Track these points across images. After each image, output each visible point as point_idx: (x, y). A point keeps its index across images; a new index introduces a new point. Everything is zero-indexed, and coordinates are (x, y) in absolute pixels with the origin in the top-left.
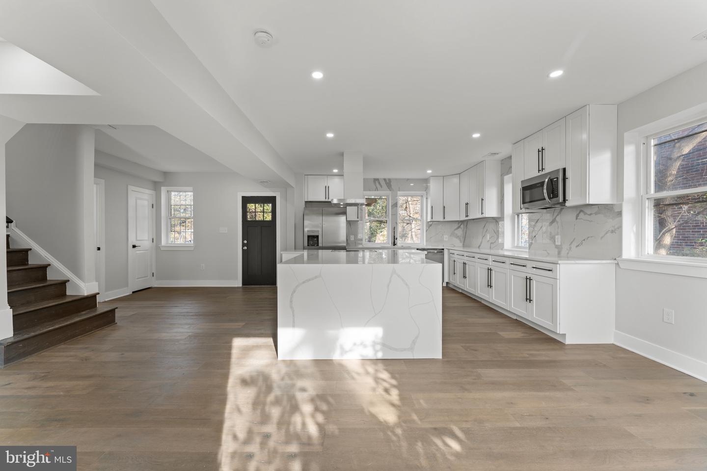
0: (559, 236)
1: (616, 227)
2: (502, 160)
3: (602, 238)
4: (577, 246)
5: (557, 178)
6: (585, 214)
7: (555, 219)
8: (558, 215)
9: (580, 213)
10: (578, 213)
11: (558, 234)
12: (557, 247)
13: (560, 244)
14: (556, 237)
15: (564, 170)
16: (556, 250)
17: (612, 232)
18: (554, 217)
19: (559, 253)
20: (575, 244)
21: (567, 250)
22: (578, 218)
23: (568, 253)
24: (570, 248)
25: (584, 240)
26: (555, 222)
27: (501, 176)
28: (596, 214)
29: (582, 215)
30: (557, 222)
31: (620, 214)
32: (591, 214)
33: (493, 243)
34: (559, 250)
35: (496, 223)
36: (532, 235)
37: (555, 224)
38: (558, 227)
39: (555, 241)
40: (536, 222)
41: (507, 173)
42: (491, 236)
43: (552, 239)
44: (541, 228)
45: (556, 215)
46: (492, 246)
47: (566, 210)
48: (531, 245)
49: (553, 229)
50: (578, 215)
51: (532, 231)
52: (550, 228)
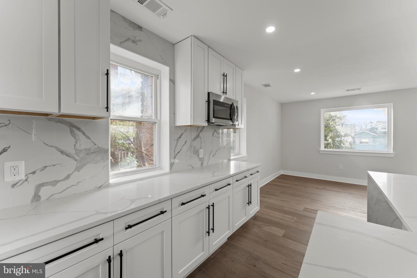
0: (202, 151)
3: (224, 148)
4: (213, 156)
5: (237, 107)
6: (217, 133)
7: (199, 134)
8: (201, 131)
11: (201, 148)
13: (202, 157)
14: (200, 150)
15: (238, 102)
16: (200, 163)
18: (197, 134)
19: (202, 165)
20: (211, 155)
21: (207, 160)
23: (208, 163)
24: (209, 158)
25: (216, 151)
30: (201, 138)
32: (220, 134)
33: (54, 183)
34: (202, 160)
35: (72, 132)
36: (175, 152)
37: (198, 139)
38: (201, 142)
39: (199, 155)
40: (180, 137)
41: (121, 43)
42: (42, 166)
43: (197, 153)
44: (186, 143)
45: (199, 131)
46: (44, 192)
48: (174, 162)
49: (197, 143)
50: (213, 133)
51: (175, 147)
52: (194, 143)
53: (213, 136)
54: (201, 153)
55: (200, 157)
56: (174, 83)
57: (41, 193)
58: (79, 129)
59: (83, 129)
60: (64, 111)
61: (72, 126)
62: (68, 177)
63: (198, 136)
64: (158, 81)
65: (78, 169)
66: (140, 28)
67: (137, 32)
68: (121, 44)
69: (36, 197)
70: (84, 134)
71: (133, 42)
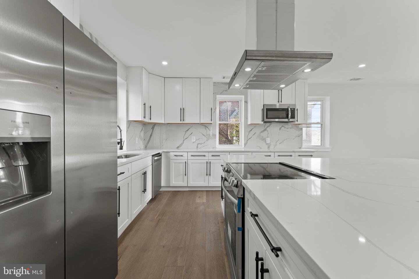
0: (269, 139)
1: (300, 134)
2: (216, 83)
3: (294, 139)
4: (280, 143)
5: (294, 109)
6: (285, 128)
7: (266, 129)
8: (268, 127)
9: (282, 127)
10: (280, 127)
11: (268, 137)
12: (267, 144)
13: (269, 142)
14: (267, 138)
15: (296, 105)
16: (267, 146)
17: (298, 136)
18: (265, 128)
20: (278, 143)
21: (274, 145)
23: (275, 147)
24: (276, 145)
25: (284, 140)
26: (266, 131)
27: (214, 94)
28: (291, 128)
29: (283, 128)
30: (268, 131)
32: (288, 128)
33: (201, 144)
34: (269, 146)
35: (205, 128)
36: (247, 137)
37: (266, 132)
38: (268, 134)
39: (266, 141)
40: (251, 130)
42: (199, 138)
43: (264, 140)
44: (255, 133)
47: (273, 125)
48: (246, 144)
49: (264, 134)
50: (281, 128)
51: (248, 136)
52: (262, 134)
53: (280, 130)
54: (268, 140)
55: (267, 142)
56: (247, 103)
57: (198, 146)
58: (207, 127)
59: (208, 127)
60: (201, 122)
61: (206, 126)
62: (204, 143)
63: (265, 130)
64: (241, 103)
65: (207, 140)
68: (221, 94)
69: (197, 147)
70: (208, 129)
71: (226, 91)
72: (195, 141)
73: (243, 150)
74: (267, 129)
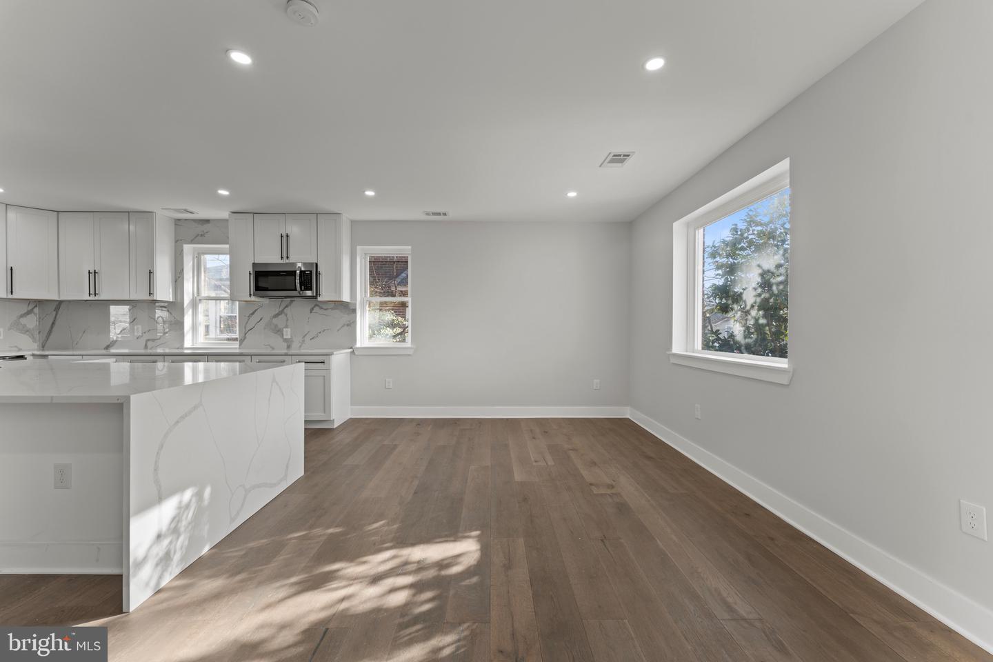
0: (289, 330)
1: (350, 322)
2: (179, 220)
3: (338, 330)
4: (311, 339)
5: (311, 272)
6: (321, 308)
7: (283, 310)
8: (287, 307)
9: (314, 307)
11: (287, 327)
12: (285, 340)
13: (290, 337)
14: (284, 329)
15: (317, 265)
16: (285, 345)
17: (348, 325)
18: (280, 309)
19: (289, 347)
20: (307, 339)
21: (299, 342)
22: (314, 311)
23: (301, 345)
24: (303, 341)
25: (320, 333)
26: (283, 315)
27: (176, 241)
28: (332, 309)
29: (317, 309)
30: (286, 315)
31: (354, 311)
32: (327, 309)
33: (153, 340)
34: (289, 344)
36: (245, 328)
38: (287, 320)
39: (283, 334)
40: (253, 313)
41: (192, 241)
43: (279, 332)
44: (261, 320)
45: (284, 307)
46: (150, 344)
47: (298, 301)
48: (244, 339)
49: (280, 321)
50: (313, 309)
51: (247, 323)
52: (275, 321)
53: (311, 312)
54: (288, 333)
55: (285, 337)
57: (148, 345)
60: (132, 298)
62: (160, 338)
63: (281, 313)
65: (165, 333)
66: (208, 221)
67: (206, 227)
69: (146, 347)
71: (202, 235)
72: (141, 334)
73: (237, 351)
74: (285, 311)
